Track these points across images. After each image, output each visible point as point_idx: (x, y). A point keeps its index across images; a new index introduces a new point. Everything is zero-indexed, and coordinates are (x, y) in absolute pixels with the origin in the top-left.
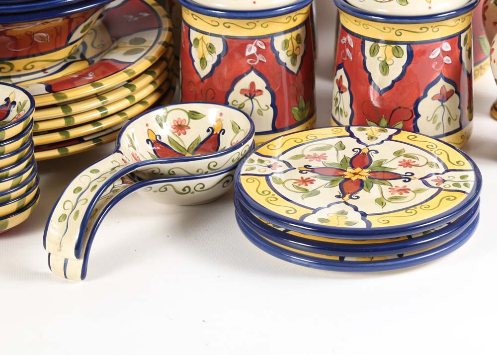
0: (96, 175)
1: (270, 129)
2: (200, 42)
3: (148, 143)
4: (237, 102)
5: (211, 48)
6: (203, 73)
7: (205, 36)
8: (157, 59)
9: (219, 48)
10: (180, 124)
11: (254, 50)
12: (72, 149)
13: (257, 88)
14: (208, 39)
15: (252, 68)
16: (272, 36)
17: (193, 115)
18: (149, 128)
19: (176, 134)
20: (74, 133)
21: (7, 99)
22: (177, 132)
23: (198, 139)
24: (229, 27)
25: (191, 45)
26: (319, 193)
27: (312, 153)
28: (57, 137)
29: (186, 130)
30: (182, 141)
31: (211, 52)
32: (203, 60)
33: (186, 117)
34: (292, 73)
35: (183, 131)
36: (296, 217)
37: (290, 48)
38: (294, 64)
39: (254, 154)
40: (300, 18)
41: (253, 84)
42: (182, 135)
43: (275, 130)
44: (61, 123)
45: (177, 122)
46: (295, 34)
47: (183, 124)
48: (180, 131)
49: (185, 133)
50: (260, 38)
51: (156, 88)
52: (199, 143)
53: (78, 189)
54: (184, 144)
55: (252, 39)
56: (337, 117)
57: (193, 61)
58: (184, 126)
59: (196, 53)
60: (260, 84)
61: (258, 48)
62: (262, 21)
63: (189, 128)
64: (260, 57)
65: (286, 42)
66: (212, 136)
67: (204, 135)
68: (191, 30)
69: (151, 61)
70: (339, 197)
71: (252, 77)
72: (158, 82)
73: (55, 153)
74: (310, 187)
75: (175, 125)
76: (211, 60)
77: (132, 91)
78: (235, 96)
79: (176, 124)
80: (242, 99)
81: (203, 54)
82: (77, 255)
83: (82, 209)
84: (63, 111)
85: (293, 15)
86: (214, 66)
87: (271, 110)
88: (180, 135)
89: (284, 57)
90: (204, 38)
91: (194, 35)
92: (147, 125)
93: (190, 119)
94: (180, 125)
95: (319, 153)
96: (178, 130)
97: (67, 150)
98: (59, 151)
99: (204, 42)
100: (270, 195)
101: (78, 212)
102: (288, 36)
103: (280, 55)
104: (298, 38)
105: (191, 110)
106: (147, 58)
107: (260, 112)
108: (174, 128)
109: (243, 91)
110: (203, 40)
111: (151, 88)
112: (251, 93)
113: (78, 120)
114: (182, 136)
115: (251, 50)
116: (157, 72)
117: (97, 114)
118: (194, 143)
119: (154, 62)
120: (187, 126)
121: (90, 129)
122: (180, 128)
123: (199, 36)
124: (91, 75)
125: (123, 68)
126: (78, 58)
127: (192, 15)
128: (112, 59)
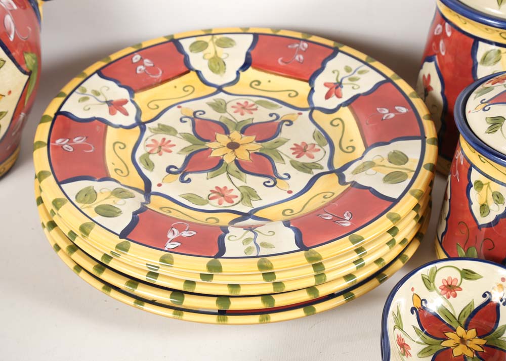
2: (485, 187)
3: (413, 313)
5: (498, 197)
6: (482, 221)
7: (492, 183)
8: (424, 193)
10: (450, 284)
14: (496, 187)
17: (467, 274)
18: (415, 292)
19: (445, 296)
22: (446, 294)
23: (471, 305)
25: (470, 186)
28: (304, 296)
29: (457, 292)
30: (451, 305)
31: (498, 202)
32: (484, 208)
33: (457, 275)
35: (454, 293)
42: (451, 297)
45: (447, 282)
47: (453, 284)
48: (449, 292)
49: (455, 296)
52: (472, 310)
54: (453, 310)
57: (470, 203)
58: (455, 286)
59: (476, 196)
63: (461, 289)
66: (489, 304)
67: (479, 301)
68: (473, 169)
69: (417, 197)
73: (299, 313)
75: (444, 286)
76: (497, 210)
77: (393, 236)
79: (446, 284)
81: (486, 201)
84: (315, 271)
86: (498, 218)
88: (449, 297)
90: (490, 184)
91: (475, 176)
92: (413, 289)
93: (463, 279)
94: (450, 286)
96: (448, 291)
97: (314, 309)
98: (305, 311)
99: (490, 188)
105: (465, 268)
106: (411, 193)
108: (442, 290)
110: (489, 186)
111: (414, 223)
114: (451, 299)
116: (421, 204)
118: (465, 310)
119: (420, 198)
120: (458, 287)
122: (450, 289)
123: (484, 180)
124: (348, 218)
125: (386, 208)
126: (326, 169)
127: (479, 156)
128: (369, 188)
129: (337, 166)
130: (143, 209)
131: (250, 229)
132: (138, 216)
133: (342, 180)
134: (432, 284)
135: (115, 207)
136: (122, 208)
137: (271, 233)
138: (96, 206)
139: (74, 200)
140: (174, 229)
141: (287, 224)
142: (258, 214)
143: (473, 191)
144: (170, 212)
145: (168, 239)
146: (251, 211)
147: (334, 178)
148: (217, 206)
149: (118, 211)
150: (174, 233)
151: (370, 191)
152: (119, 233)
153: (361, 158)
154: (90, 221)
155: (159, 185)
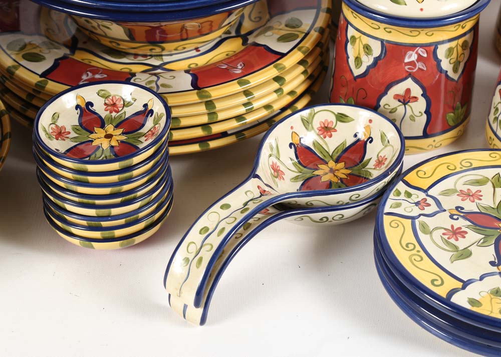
0: (226, 213)
1: (421, 134)
2: (358, 41)
3: (291, 148)
4: (389, 106)
5: (367, 49)
6: (357, 72)
7: (363, 36)
8: (311, 49)
9: (377, 50)
10: (326, 126)
11: (414, 57)
12: (213, 144)
13: (413, 95)
14: (366, 40)
15: (410, 75)
16: (436, 45)
17: (341, 118)
18: (294, 130)
19: (322, 136)
20: (216, 129)
21: (145, 106)
22: (322, 134)
23: (343, 144)
24: (390, 32)
25: (347, 41)
26: (470, 254)
27: (465, 188)
28: (199, 133)
29: (333, 133)
30: (326, 144)
31: (368, 53)
32: (358, 60)
33: (333, 119)
34: (452, 80)
35: (329, 133)
36: (442, 292)
37: (454, 55)
38: (455, 70)
39: (401, 183)
40: (469, 25)
41: (408, 91)
42: (327, 137)
43: (426, 135)
44: (205, 119)
45: (324, 124)
46: (461, 41)
47: (329, 126)
48: (325, 133)
49: (331, 136)
50: (422, 46)
51: (306, 77)
52: (344, 148)
53: (205, 229)
54: (328, 147)
55: (413, 47)
56: (494, 126)
57: (348, 58)
58: (331, 128)
59: (352, 51)
60: (417, 91)
61: (419, 56)
62: (426, 30)
63: (336, 131)
64: (420, 65)
65: (450, 50)
66: (358, 143)
67: (350, 140)
68: (349, 26)
69: (303, 53)
70: (492, 263)
71: (409, 83)
72: (310, 71)
73: (195, 148)
74: (462, 244)
75: (321, 127)
76: (367, 61)
77: (281, 85)
78: (388, 101)
79: (323, 126)
80: (395, 104)
81: (359, 54)
82: (197, 304)
83: (207, 255)
84: (207, 109)
85: (461, 23)
86: (369, 68)
87: (425, 117)
88: (325, 137)
89: (446, 65)
90: (361, 38)
91: (351, 32)
92: (292, 128)
93: (338, 122)
94: (326, 127)
95: (474, 189)
96: (324, 132)
97: (209, 145)
98: (200, 146)
99: (361, 42)
100: (414, 252)
101: (201, 260)
102: (453, 44)
103: (441, 63)
104: (464, 45)
105: (339, 112)
106: (300, 49)
107: (412, 118)
108: (320, 130)
109: (397, 97)
110: (360, 39)
111: (302, 78)
112: (406, 99)
113: (221, 116)
114: (327, 139)
115: (412, 57)
116: (310, 61)
117: (242, 110)
118: (338, 148)
119: (306, 54)
120: (334, 129)
121: (234, 124)
122: (326, 130)
123: (357, 34)
124: (240, 67)
125: (274, 60)
126: (233, 34)
127: (352, 12)
128: (265, 46)
129: (243, 32)
130: (65, 58)
131: (155, 75)
132: (59, 63)
133: (245, 42)
134: (310, 125)
135: (40, 55)
136: (46, 56)
137: (172, 77)
138: (23, 53)
139: (5, 48)
140: (88, 73)
141: (187, 72)
142: (167, 67)
143: (349, 46)
144: (90, 62)
145: (82, 79)
146: (162, 64)
147: (239, 41)
148: (133, 60)
149: (42, 58)
150: (88, 75)
151: (265, 48)
152: (40, 73)
153: (264, 26)
154: (17, 64)
155: (85, 43)
